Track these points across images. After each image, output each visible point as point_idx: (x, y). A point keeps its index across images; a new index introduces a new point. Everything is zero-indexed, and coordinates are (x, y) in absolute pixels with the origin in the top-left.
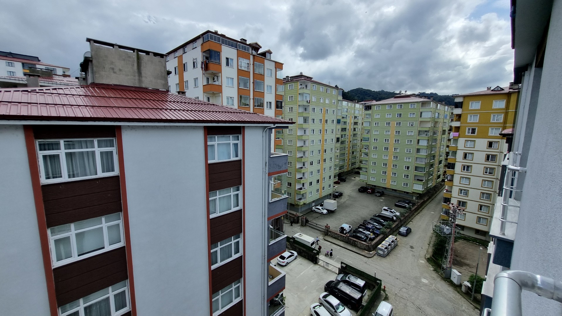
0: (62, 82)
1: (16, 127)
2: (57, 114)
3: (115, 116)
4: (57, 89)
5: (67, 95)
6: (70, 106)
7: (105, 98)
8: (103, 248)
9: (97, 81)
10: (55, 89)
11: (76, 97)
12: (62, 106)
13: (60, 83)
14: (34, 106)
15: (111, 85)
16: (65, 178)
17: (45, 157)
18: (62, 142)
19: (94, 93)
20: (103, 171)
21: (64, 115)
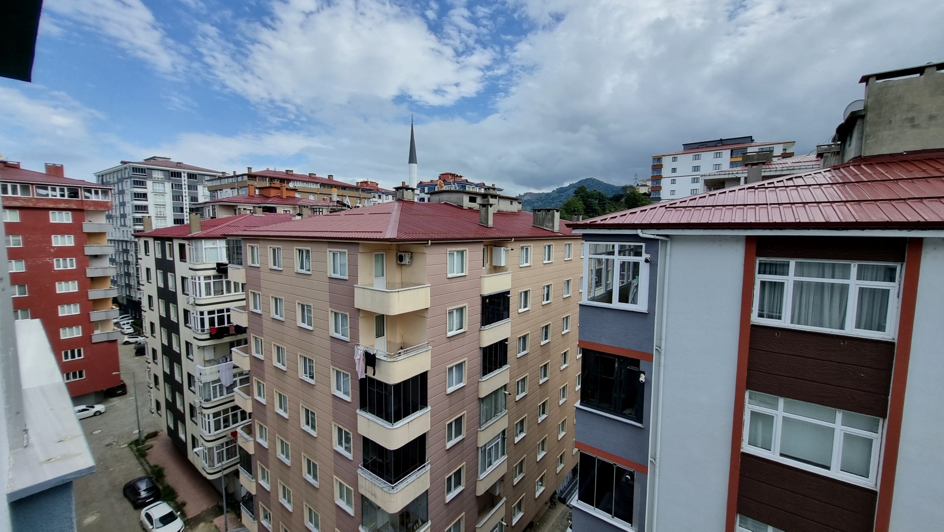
0: (784, 166)
1: (737, 238)
2: (795, 219)
3: (912, 218)
4: (794, 179)
5: (810, 185)
6: (815, 204)
7: (886, 183)
8: (828, 468)
9: (867, 153)
10: (791, 179)
11: (825, 188)
12: (801, 205)
13: (781, 169)
14: (762, 207)
15: (901, 154)
16: (785, 322)
17: (763, 283)
18: (793, 263)
19: (861, 176)
20: (858, 326)
21: (807, 220)
